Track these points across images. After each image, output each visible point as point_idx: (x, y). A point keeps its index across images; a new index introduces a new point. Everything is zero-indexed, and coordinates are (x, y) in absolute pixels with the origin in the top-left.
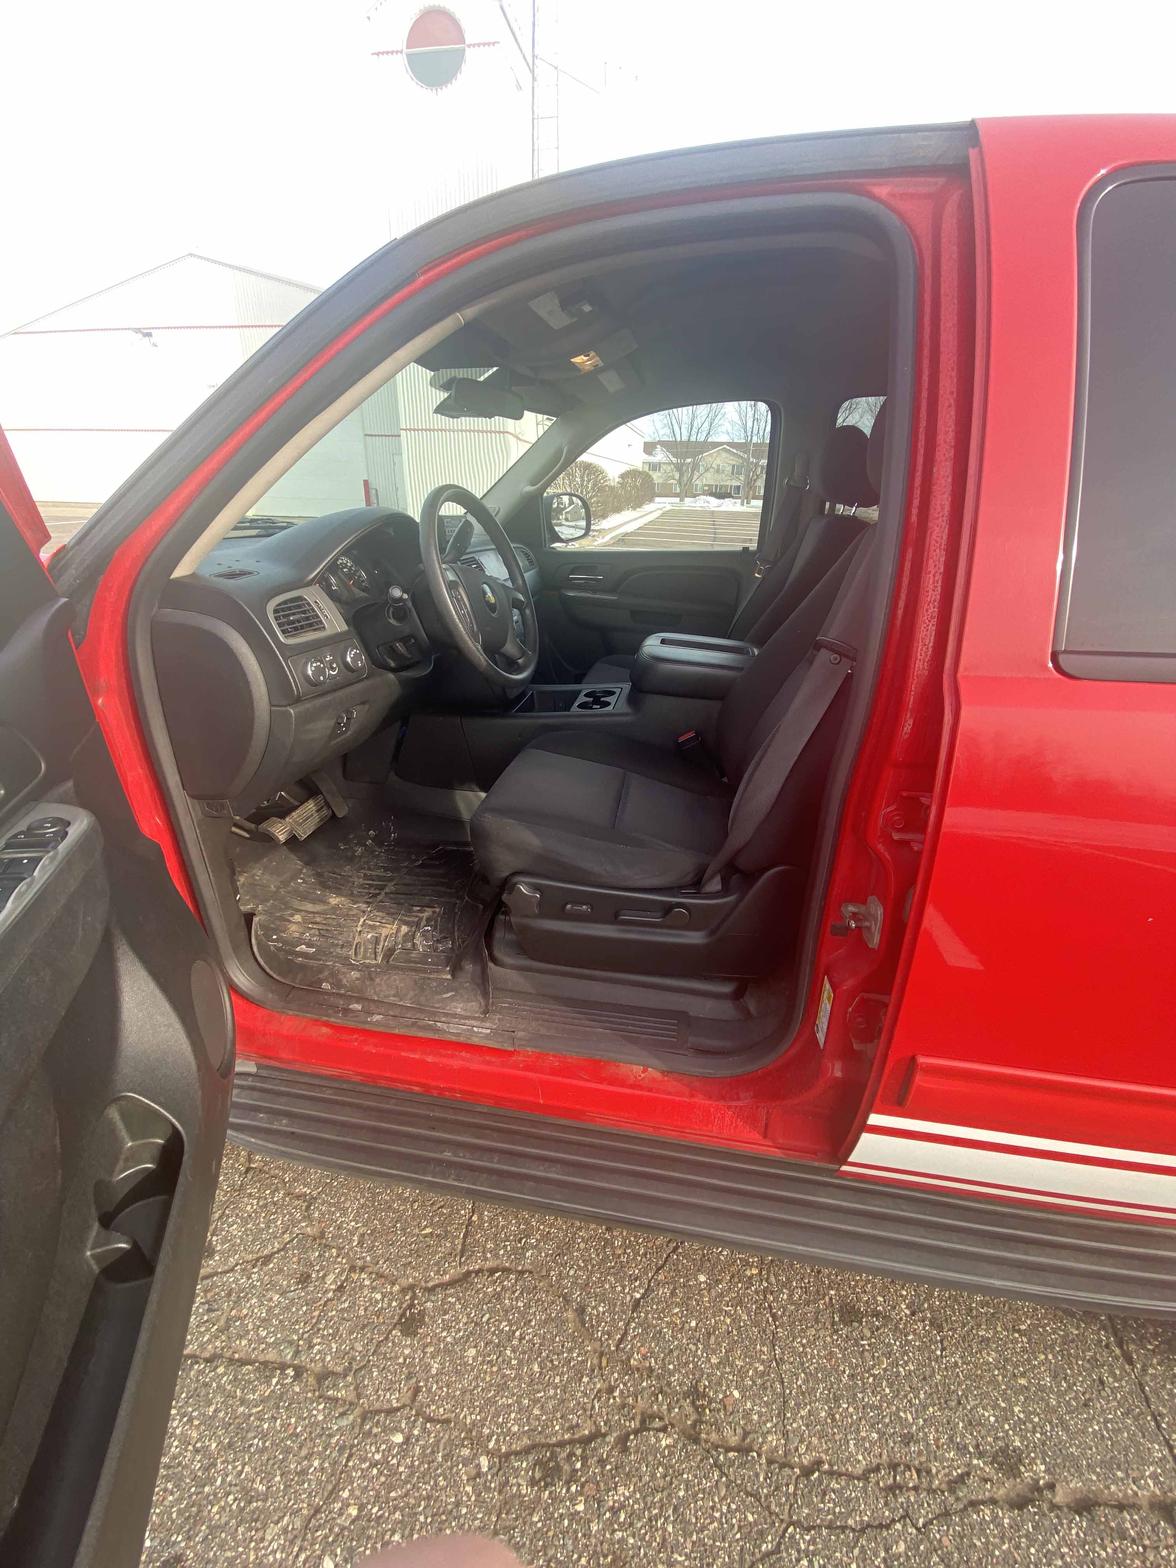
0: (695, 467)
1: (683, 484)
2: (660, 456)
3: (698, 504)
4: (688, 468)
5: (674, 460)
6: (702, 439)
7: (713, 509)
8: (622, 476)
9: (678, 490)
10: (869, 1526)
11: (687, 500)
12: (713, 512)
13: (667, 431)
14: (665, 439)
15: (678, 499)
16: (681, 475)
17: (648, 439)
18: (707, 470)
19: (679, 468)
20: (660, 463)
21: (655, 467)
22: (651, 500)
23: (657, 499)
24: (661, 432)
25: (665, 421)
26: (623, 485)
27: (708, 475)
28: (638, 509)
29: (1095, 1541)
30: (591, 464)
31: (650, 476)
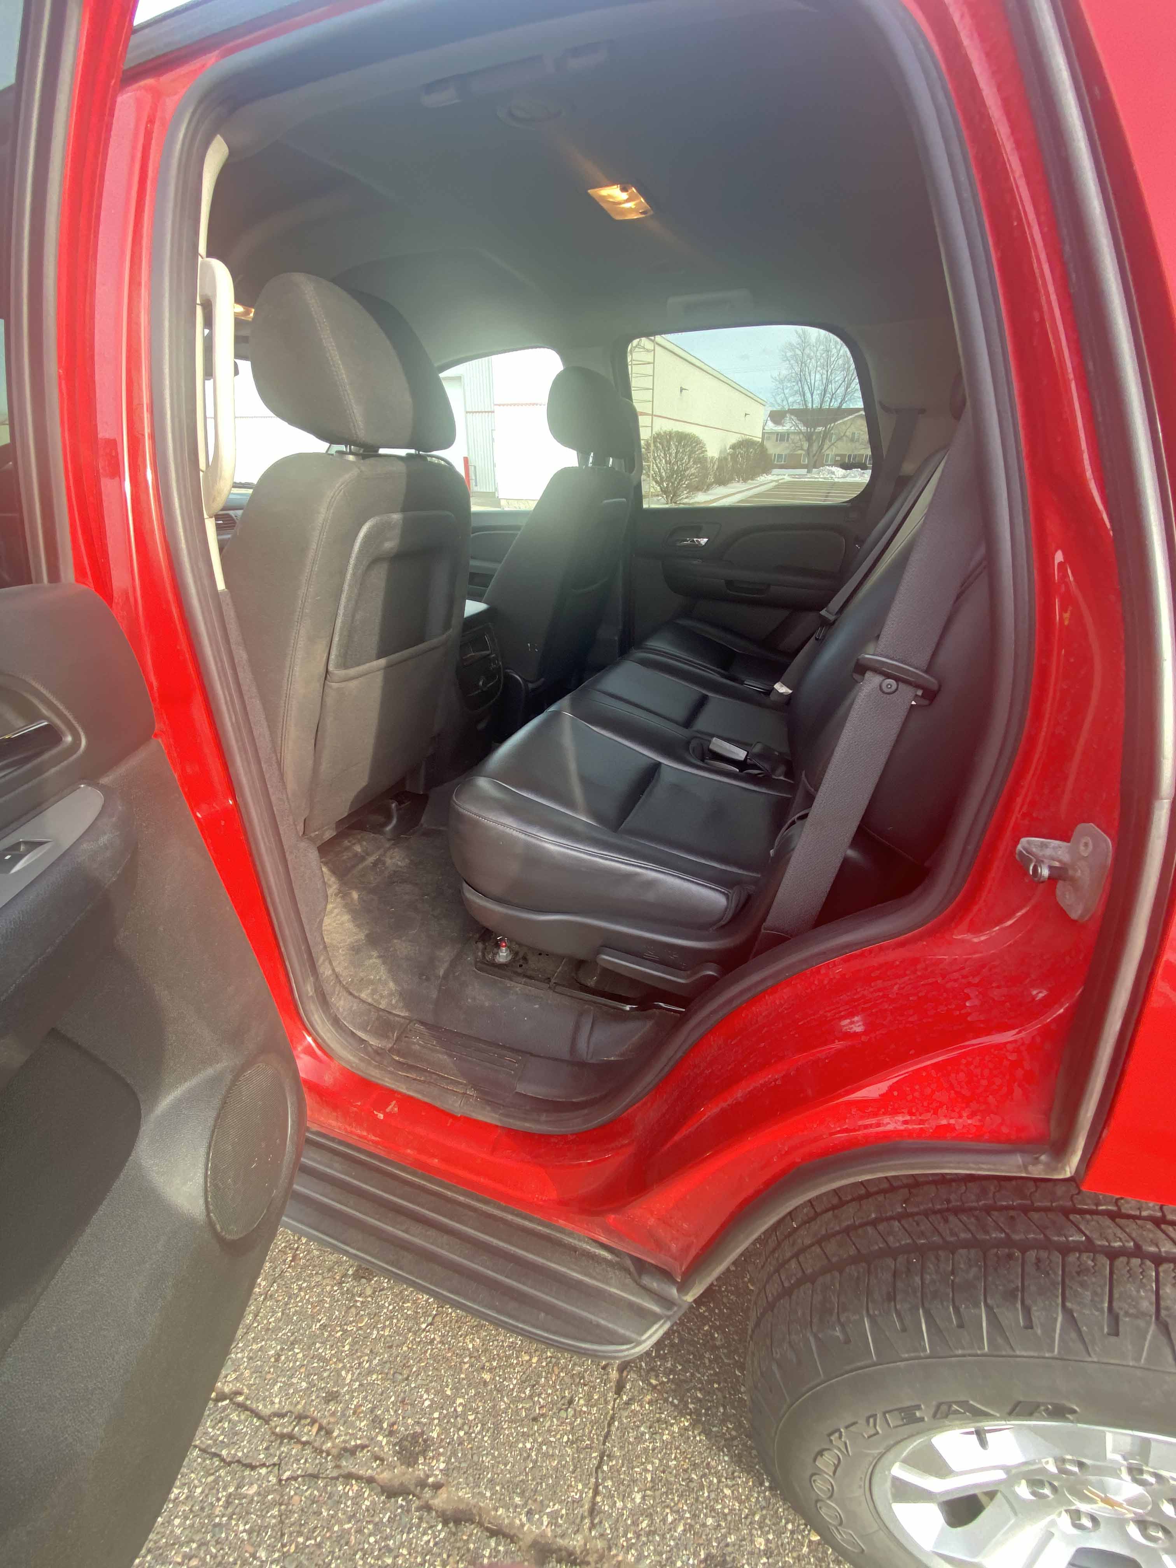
0: (826, 435)
1: (811, 455)
2: (789, 425)
3: (821, 475)
4: (818, 437)
6: (836, 406)
7: (838, 480)
8: (730, 447)
9: (804, 461)
10: (239, 1462)
12: (835, 483)
13: (798, 398)
14: (796, 407)
15: (804, 470)
16: (810, 446)
17: (775, 408)
18: (840, 439)
19: (809, 437)
20: (788, 433)
21: (778, 437)
22: (767, 472)
23: (776, 471)
24: (790, 400)
25: (796, 388)
27: (840, 444)
28: (750, 481)
29: (440, 1555)
31: (767, 447)
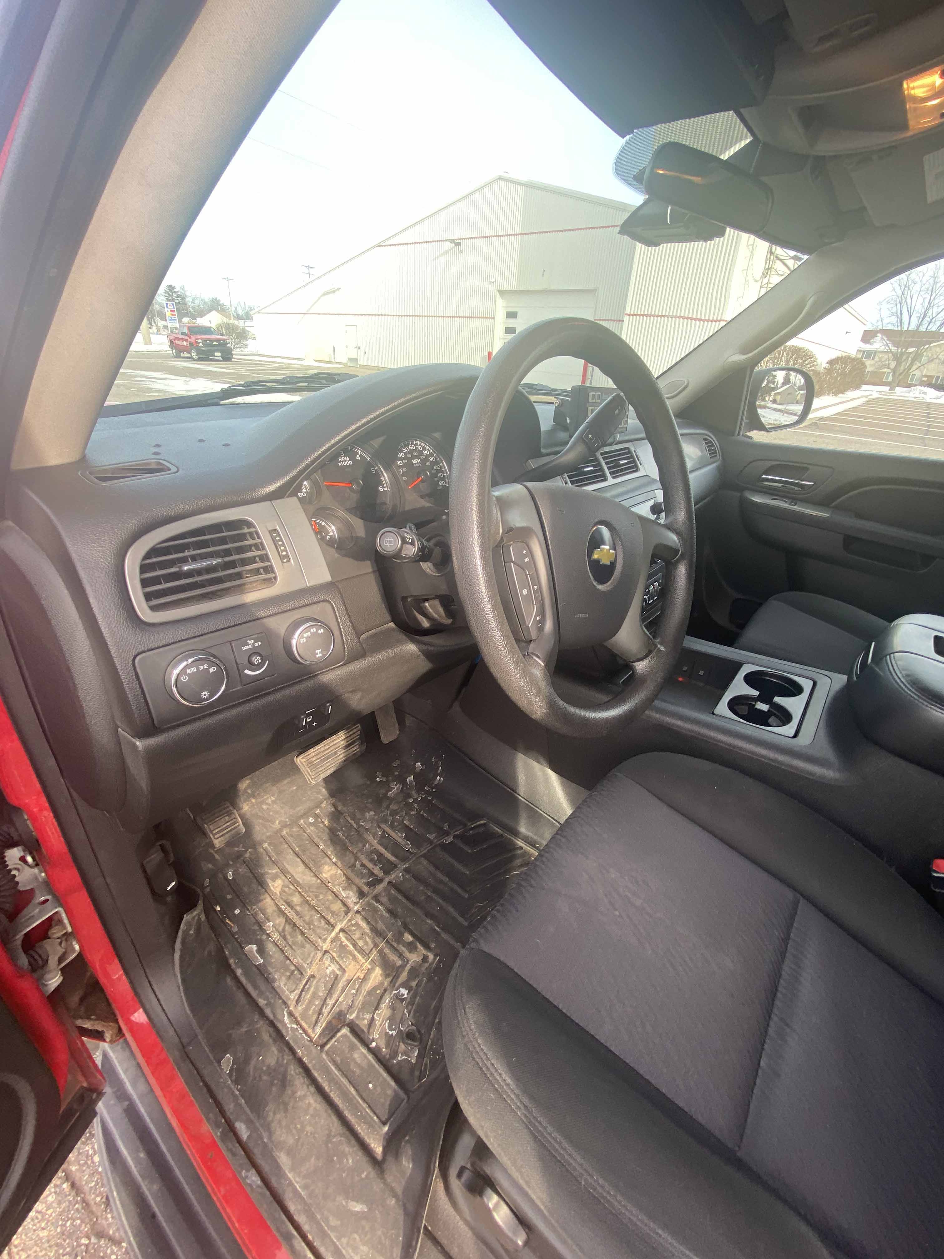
0: (917, 357)
1: (897, 374)
2: (878, 344)
3: (911, 394)
4: (908, 358)
5: (894, 349)
6: (934, 329)
7: (929, 401)
8: (831, 362)
9: (890, 379)
11: (898, 390)
12: (928, 404)
13: (894, 320)
14: (890, 327)
15: (889, 388)
16: (898, 364)
17: (869, 327)
18: (930, 361)
19: (898, 358)
20: (876, 352)
21: (869, 355)
22: (857, 387)
23: (864, 387)
24: (886, 321)
25: (894, 310)
26: (829, 371)
27: (932, 366)
28: (840, 395)
30: (800, 349)
31: (863, 364)
